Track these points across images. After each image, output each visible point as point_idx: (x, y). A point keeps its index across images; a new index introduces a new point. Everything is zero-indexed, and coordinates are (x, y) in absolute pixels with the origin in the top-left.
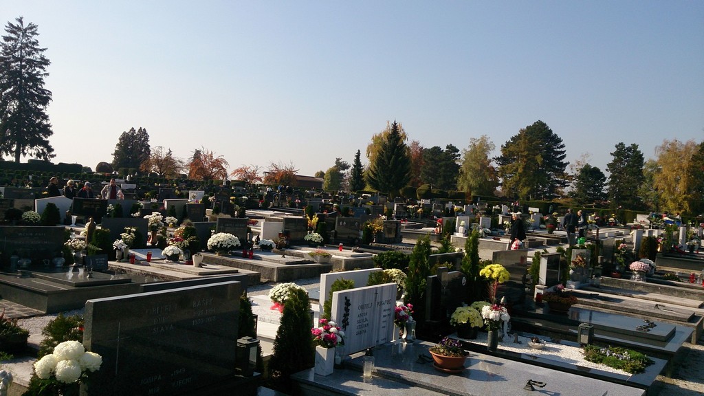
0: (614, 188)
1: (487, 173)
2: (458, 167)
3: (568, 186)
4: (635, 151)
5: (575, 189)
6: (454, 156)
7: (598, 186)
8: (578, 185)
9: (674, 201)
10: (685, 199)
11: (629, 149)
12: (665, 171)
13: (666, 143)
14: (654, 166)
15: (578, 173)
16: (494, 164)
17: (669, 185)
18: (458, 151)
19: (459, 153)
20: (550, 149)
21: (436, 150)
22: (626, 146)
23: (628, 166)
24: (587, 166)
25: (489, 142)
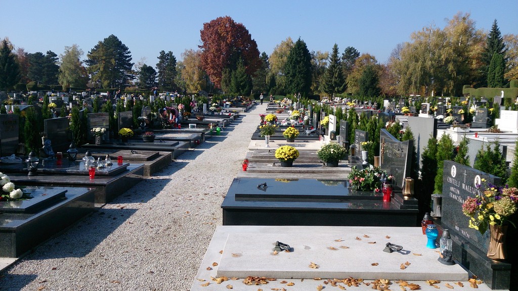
0: (161, 79)
1: (80, 72)
2: (58, 67)
3: (135, 78)
4: (171, 55)
5: (139, 81)
6: (54, 59)
7: (152, 78)
8: (141, 78)
9: (193, 85)
10: (198, 84)
11: (168, 55)
12: (187, 68)
13: (187, 51)
14: (181, 65)
15: (140, 70)
16: (85, 65)
17: (190, 76)
18: (57, 55)
19: (57, 57)
20: (121, 55)
21: (39, 55)
22: (166, 53)
23: (168, 65)
24: (145, 65)
25: (79, 49)
